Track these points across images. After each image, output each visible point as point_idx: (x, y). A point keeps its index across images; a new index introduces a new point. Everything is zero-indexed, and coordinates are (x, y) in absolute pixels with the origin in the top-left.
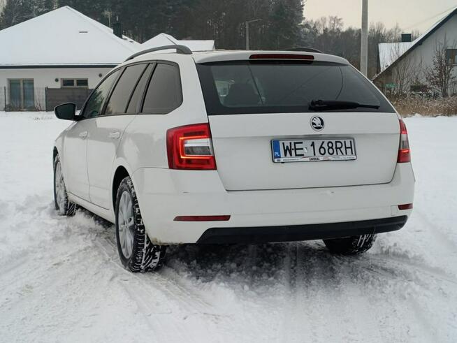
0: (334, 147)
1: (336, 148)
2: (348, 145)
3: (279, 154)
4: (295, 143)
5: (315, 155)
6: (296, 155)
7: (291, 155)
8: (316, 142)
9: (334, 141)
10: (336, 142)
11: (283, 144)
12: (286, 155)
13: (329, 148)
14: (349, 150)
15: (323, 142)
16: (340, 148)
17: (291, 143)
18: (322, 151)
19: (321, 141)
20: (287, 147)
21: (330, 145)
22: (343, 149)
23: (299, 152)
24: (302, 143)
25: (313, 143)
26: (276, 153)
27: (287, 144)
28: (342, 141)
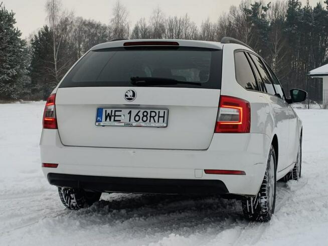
0: (148, 116)
1: (151, 117)
2: (161, 114)
3: (101, 119)
4: (115, 111)
5: (130, 121)
6: (115, 120)
7: (110, 120)
8: (132, 110)
9: (149, 111)
10: (151, 112)
11: (106, 111)
12: (106, 120)
13: (144, 116)
14: (161, 119)
15: (139, 111)
16: (153, 117)
17: (112, 111)
18: (137, 118)
19: (137, 111)
20: (109, 114)
21: (145, 114)
22: (156, 118)
23: (117, 118)
24: (121, 111)
25: (130, 112)
26: (98, 118)
27: (109, 111)
28: (157, 111)
